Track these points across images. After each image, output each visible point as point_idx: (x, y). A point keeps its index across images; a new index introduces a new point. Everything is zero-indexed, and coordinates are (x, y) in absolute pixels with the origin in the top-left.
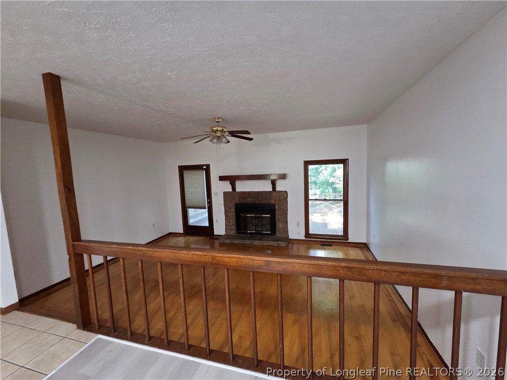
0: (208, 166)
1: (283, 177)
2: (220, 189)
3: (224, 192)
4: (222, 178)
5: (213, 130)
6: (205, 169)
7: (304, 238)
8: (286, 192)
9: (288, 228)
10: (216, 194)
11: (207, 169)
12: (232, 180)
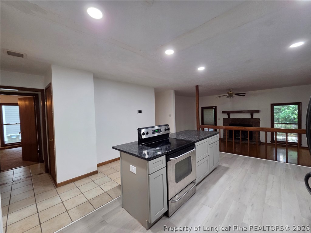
0: (216, 107)
1: (258, 111)
2: (221, 117)
3: (223, 119)
4: (223, 112)
5: (228, 94)
6: (214, 108)
7: (270, 143)
8: (259, 119)
9: (260, 137)
10: (219, 119)
11: (215, 108)
12: (228, 113)
